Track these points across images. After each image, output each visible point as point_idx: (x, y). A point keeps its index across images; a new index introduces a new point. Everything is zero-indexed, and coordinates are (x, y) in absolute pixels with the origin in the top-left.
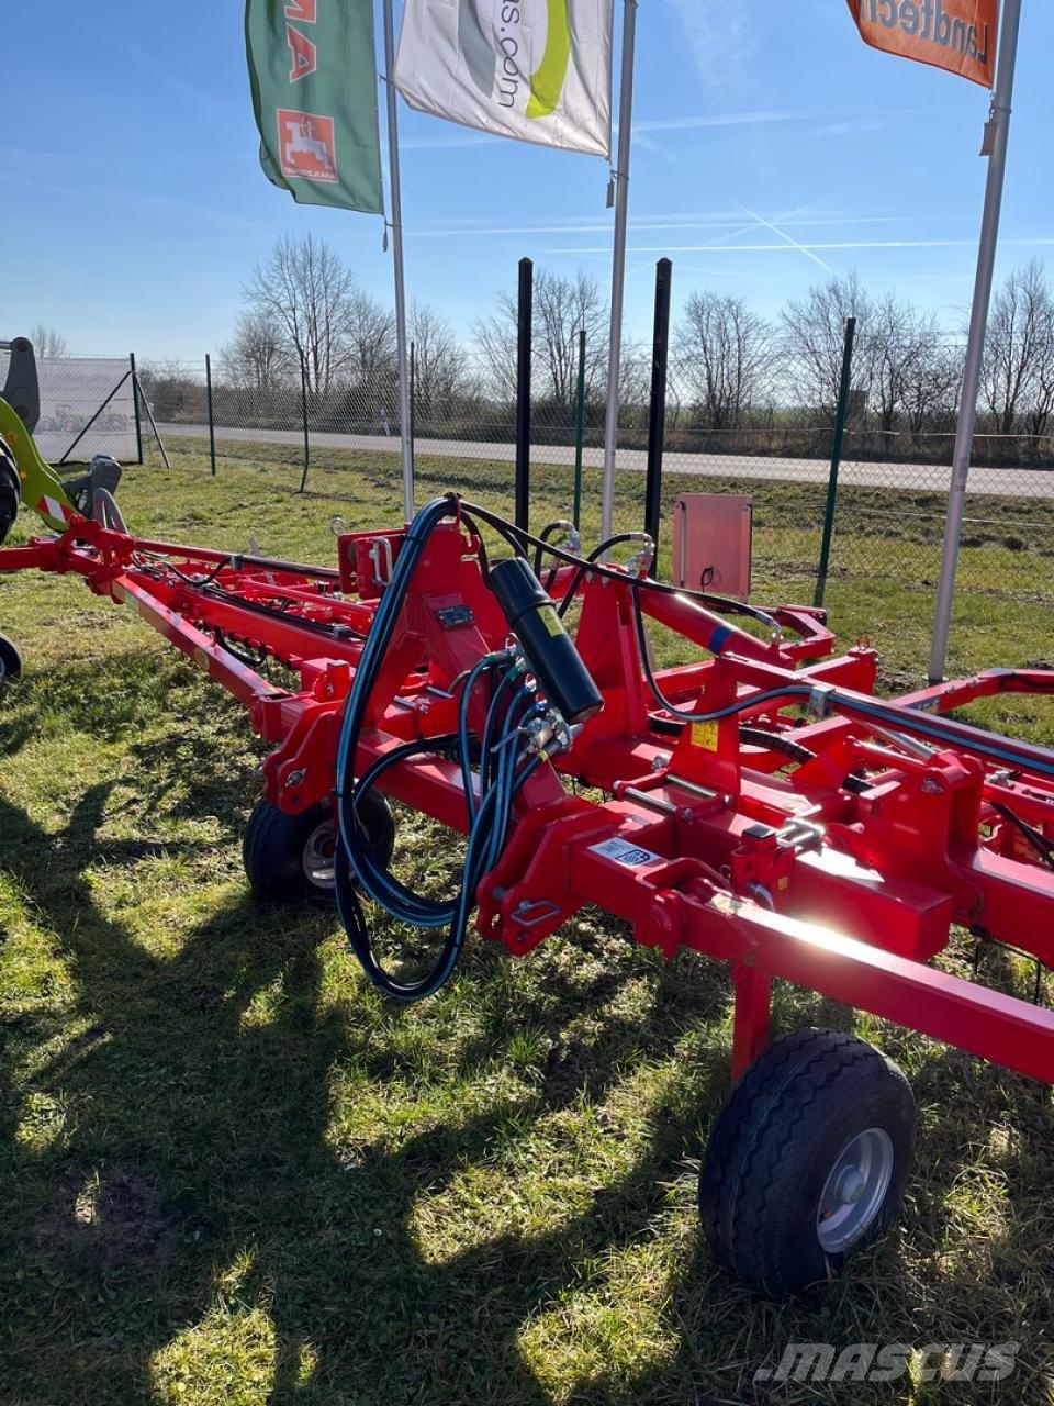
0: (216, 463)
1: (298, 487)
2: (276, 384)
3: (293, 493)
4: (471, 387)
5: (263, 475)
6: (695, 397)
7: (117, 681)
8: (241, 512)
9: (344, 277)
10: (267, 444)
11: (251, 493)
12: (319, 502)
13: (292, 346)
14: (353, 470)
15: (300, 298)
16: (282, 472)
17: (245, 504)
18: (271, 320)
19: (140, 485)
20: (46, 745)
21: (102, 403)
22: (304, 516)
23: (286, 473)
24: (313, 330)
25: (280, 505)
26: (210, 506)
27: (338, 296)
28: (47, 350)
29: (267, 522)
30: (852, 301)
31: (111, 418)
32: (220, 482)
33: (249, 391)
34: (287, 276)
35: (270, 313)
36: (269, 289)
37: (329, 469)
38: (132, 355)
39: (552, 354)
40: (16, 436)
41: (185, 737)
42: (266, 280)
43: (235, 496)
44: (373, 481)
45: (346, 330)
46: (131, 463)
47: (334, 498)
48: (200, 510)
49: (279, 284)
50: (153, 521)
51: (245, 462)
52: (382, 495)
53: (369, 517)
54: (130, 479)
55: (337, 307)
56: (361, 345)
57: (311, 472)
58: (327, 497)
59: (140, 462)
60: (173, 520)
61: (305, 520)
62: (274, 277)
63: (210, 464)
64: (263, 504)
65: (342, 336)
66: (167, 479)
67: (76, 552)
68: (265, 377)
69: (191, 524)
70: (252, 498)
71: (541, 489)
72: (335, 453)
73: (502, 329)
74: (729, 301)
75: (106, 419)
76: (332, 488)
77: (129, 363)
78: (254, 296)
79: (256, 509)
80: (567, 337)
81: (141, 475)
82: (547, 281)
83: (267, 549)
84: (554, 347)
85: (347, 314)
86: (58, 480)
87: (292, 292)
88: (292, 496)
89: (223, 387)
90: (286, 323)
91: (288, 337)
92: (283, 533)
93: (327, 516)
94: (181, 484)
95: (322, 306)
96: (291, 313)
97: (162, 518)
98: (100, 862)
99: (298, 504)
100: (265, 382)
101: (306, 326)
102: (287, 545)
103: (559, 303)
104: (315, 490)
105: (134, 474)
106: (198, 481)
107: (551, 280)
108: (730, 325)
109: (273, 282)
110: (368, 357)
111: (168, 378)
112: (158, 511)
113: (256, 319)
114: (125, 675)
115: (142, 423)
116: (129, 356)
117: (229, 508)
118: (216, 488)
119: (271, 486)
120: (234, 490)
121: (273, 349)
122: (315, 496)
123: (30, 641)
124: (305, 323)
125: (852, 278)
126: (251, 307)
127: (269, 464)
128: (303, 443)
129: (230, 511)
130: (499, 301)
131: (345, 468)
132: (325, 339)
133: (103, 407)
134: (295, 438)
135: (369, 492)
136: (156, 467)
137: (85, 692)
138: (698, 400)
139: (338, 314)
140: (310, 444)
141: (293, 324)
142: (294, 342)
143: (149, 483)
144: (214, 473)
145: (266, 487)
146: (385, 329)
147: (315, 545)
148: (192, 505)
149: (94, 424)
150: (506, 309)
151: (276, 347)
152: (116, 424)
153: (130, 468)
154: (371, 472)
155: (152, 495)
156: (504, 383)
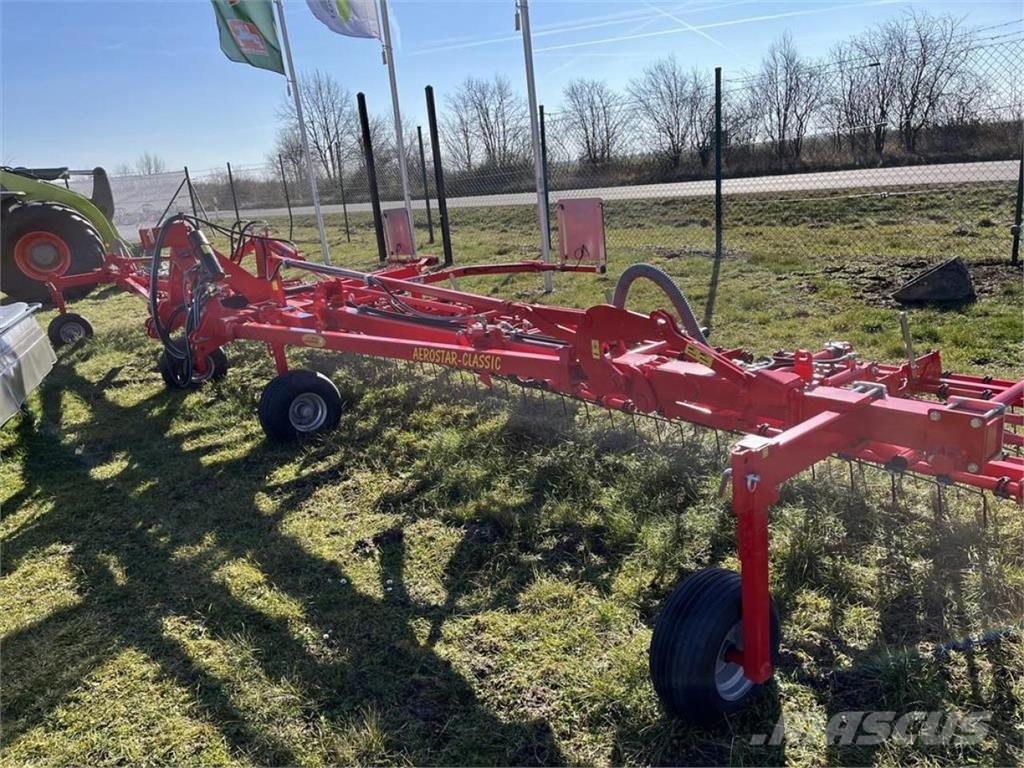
2: (308, 175)
6: (581, 152)
9: (344, 95)
13: (314, 148)
15: (315, 114)
21: (170, 201)
24: (327, 134)
27: (341, 109)
28: (152, 170)
30: (674, 74)
35: (297, 126)
38: (186, 168)
39: (484, 133)
40: (101, 224)
55: (342, 117)
65: (348, 136)
68: (299, 171)
74: (593, 83)
77: (185, 173)
80: (492, 120)
84: (485, 129)
85: (349, 121)
87: (310, 110)
91: (311, 142)
95: (332, 119)
96: (311, 125)
98: (110, 388)
101: (322, 133)
107: (477, 83)
108: (597, 99)
113: (289, 131)
116: (184, 169)
121: (302, 151)
124: (321, 130)
125: (672, 59)
126: (283, 124)
132: (336, 140)
133: (171, 203)
141: (313, 132)
142: (315, 145)
150: (451, 106)
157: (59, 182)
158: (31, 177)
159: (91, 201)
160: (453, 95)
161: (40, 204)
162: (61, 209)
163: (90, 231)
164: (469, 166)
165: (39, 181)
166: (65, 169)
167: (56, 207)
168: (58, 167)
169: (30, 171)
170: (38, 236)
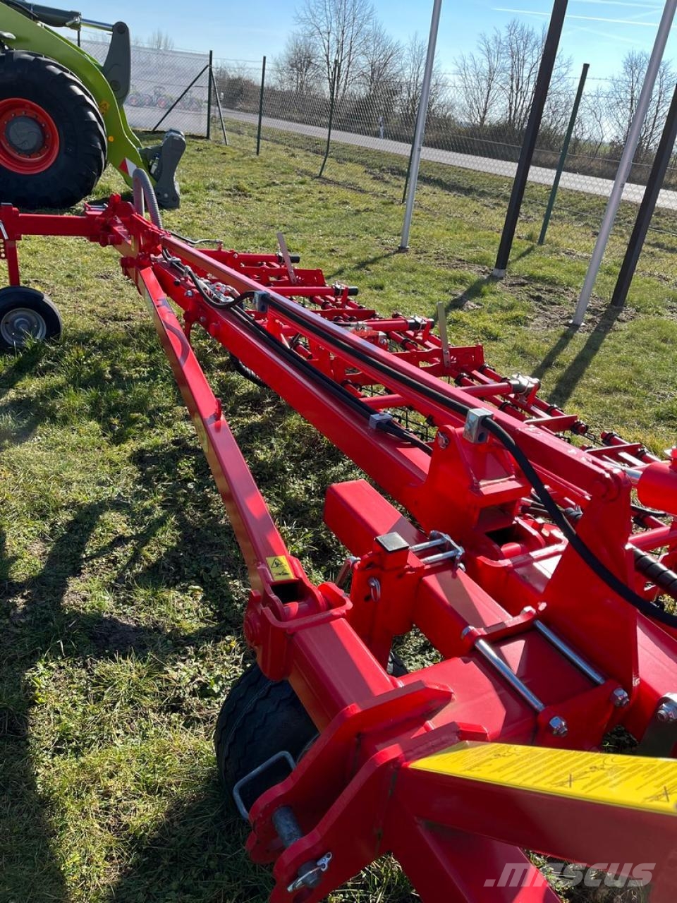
0: (260, 145)
1: (318, 172)
2: (309, 89)
3: (314, 177)
4: (446, 107)
5: (293, 159)
6: (616, 135)
7: (143, 356)
8: (273, 188)
9: (368, 11)
10: (298, 134)
11: (283, 173)
12: (332, 188)
13: (323, 61)
14: (356, 162)
15: (334, 25)
16: (306, 158)
17: (277, 182)
18: (312, 40)
19: (204, 155)
20: (58, 434)
21: (186, 88)
22: (320, 199)
23: (309, 159)
24: (340, 50)
25: (303, 187)
26: (252, 181)
27: (361, 25)
28: (162, 48)
29: (291, 201)
31: (191, 101)
32: (261, 161)
33: (290, 92)
34: (328, 7)
35: (312, 34)
36: (314, 16)
37: (341, 160)
38: (211, 52)
39: (512, 88)
40: (108, 105)
41: (191, 444)
42: (313, 8)
43: (271, 174)
44: (371, 173)
45: (363, 53)
46: (201, 138)
47: (344, 185)
48: (244, 184)
49: (322, 13)
50: (208, 188)
51: (280, 147)
52: (379, 187)
53: (370, 207)
54: (198, 150)
55: (359, 35)
56: (372, 66)
57: (328, 160)
58: (338, 184)
59: (208, 137)
60: (223, 189)
61: (320, 203)
62: (319, 7)
63: (256, 145)
64: (290, 184)
65: (360, 57)
66: (224, 154)
67: (116, 228)
68: (302, 83)
69: (235, 195)
70: (283, 177)
71: (498, 196)
72: (345, 147)
73: (478, 63)
75: (188, 101)
76: (342, 178)
77: (208, 59)
78: (302, 20)
79: (285, 187)
80: (526, 75)
81: (206, 148)
82: (519, 29)
83: (290, 227)
84: (514, 83)
85: (366, 40)
86: (138, 145)
87: (329, 19)
88: (312, 180)
89: (273, 88)
90: (322, 43)
91: (321, 54)
92: (303, 212)
93: (337, 202)
94: (233, 159)
95: (348, 33)
96: (326, 35)
97: (214, 187)
99: (316, 187)
100: (301, 87)
101: (336, 47)
102: (305, 225)
103: (525, 48)
104: (329, 177)
105: (202, 147)
106: (245, 158)
107: (522, 29)
109: (317, 11)
110: (377, 75)
111: (237, 77)
112: (212, 180)
113: (302, 39)
114: (151, 351)
115: (212, 107)
116: (209, 53)
117: (264, 184)
118: (258, 166)
119: (298, 169)
120: (271, 169)
121: (310, 62)
122: (329, 182)
123: (84, 294)
124: (336, 44)
126: (299, 29)
127: (298, 150)
128: (327, 138)
129: (265, 187)
130: (479, 42)
131: (351, 161)
132: (347, 59)
133: (186, 91)
134: (320, 133)
135: (369, 184)
136: (218, 143)
137: (112, 365)
138: (617, 137)
139: (360, 40)
140: (331, 138)
141: (326, 45)
142: (325, 58)
143: (211, 155)
144: (258, 153)
145: (294, 170)
146: (392, 54)
147: (328, 227)
148: (238, 178)
149: (179, 103)
151: (313, 61)
152: (195, 105)
153: (200, 141)
154: (369, 166)
155: (212, 165)
156: (471, 107)
157: (65, 32)
158: (30, 16)
159: (102, 69)
160: (490, 37)
161: (32, 58)
162: (59, 72)
163: (91, 114)
164: (483, 119)
165: (40, 24)
166: (77, 14)
167: (52, 67)
168: (69, 10)
169: (29, 6)
170: (22, 105)
